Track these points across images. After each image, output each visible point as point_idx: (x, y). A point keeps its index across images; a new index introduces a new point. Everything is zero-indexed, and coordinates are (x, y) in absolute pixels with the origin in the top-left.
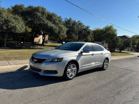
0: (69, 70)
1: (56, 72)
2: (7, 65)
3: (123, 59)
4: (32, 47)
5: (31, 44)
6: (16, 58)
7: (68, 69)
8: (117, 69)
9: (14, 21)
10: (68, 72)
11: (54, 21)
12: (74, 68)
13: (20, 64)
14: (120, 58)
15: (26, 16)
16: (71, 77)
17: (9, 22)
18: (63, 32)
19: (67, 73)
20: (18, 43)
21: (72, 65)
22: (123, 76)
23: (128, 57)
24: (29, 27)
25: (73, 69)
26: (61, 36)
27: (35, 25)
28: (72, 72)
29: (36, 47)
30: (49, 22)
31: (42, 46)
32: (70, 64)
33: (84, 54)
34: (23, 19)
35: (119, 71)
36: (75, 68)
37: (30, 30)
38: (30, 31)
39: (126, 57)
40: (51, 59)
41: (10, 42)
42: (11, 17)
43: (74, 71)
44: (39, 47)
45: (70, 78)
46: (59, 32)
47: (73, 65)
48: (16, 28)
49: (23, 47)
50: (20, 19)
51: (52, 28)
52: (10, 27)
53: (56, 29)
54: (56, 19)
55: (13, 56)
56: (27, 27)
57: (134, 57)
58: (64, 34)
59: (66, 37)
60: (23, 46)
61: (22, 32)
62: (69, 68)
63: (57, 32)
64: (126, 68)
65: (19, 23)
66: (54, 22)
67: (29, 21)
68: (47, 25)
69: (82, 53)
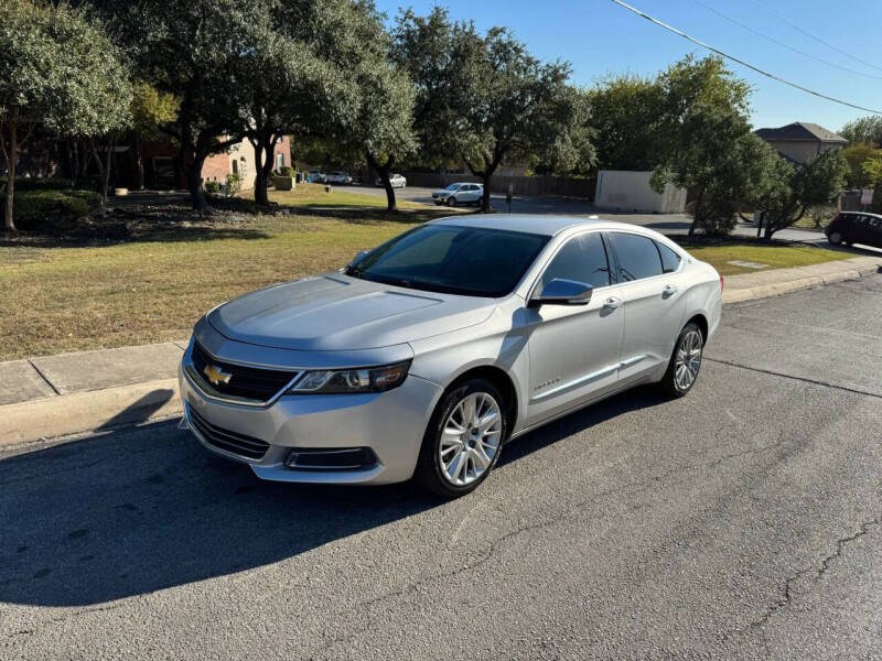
0: (451, 434)
1: (363, 458)
2: (34, 395)
3: (787, 294)
4: (193, 220)
5: (185, 201)
6: (89, 333)
7: (448, 431)
8: (759, 377)
9: (48, 51)
10: (445, 447)
11: (329, 40)
12: (486, 419)
13: (118, 383)
14: (769, 290)
15: (134, 10)
16: (469, 480)
17: (13, 63)
18: (391, 117)
19: (443, 453)
20: (95, 203)
21: (472, 397)
22: (802, 445)
23: (816, 281)
24: (162, 88)
25: (477, 423)
26: (378, 144)
27: (198, 69)
28: (473, 444)
29: (219, 226)
30: (291, 45)
31: (254, 214)
32: (461, 396)
33: (547, 312)
34: (111, 31)
35: (774, 398)
36: (494, 417)
37: (165, 110)
38: (173, 118)
39: (805, 282)
40: (330, 375)
41: (43, 195)
42: (27, 26)
43: (485, 439)
44: (237, 220)
45: (459, 482)
46: (365, 114)
47: (478, 401)
48: (70, 106)
49: (129, 225)
50: (91, 34)
51: (314, 86)
52: (29, 95)
53: (342, 96)
54: (338, 25)
55: (68, 314)
56: (146, 87)
57: (856, 275)
58: (397, 129)
59: (413, 145)
60: (132, 216)
61: (114, 131)
62: (451, 426)
63: (348, 112)
64: (813, 370)
65: (83, 65)
66: (327, 48)
67: (156, 46)
68: (282, 69)
69: (534, 305)
